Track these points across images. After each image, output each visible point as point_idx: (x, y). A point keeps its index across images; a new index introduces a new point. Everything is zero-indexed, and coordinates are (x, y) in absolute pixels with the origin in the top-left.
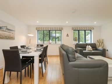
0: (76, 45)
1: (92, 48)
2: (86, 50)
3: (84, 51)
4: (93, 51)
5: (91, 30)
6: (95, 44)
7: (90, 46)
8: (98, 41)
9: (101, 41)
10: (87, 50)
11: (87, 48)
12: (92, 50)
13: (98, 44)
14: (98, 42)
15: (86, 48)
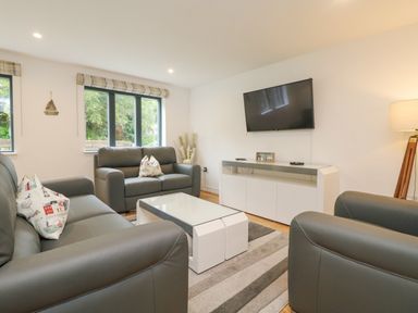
0: (96, 157)
1: (161, 164)
2: (137, 176)
3: (128, 181)
4: (163, 178)
5: (159, 100)
6: (171, 151)
7: (153, 159)
8: (181, 139)
9: (190, 138)
10: (141, 173)
11: (142, 168)
12: (159, 171)
13: (182, 148)
14: (182, 144)
15: (138, 165)
